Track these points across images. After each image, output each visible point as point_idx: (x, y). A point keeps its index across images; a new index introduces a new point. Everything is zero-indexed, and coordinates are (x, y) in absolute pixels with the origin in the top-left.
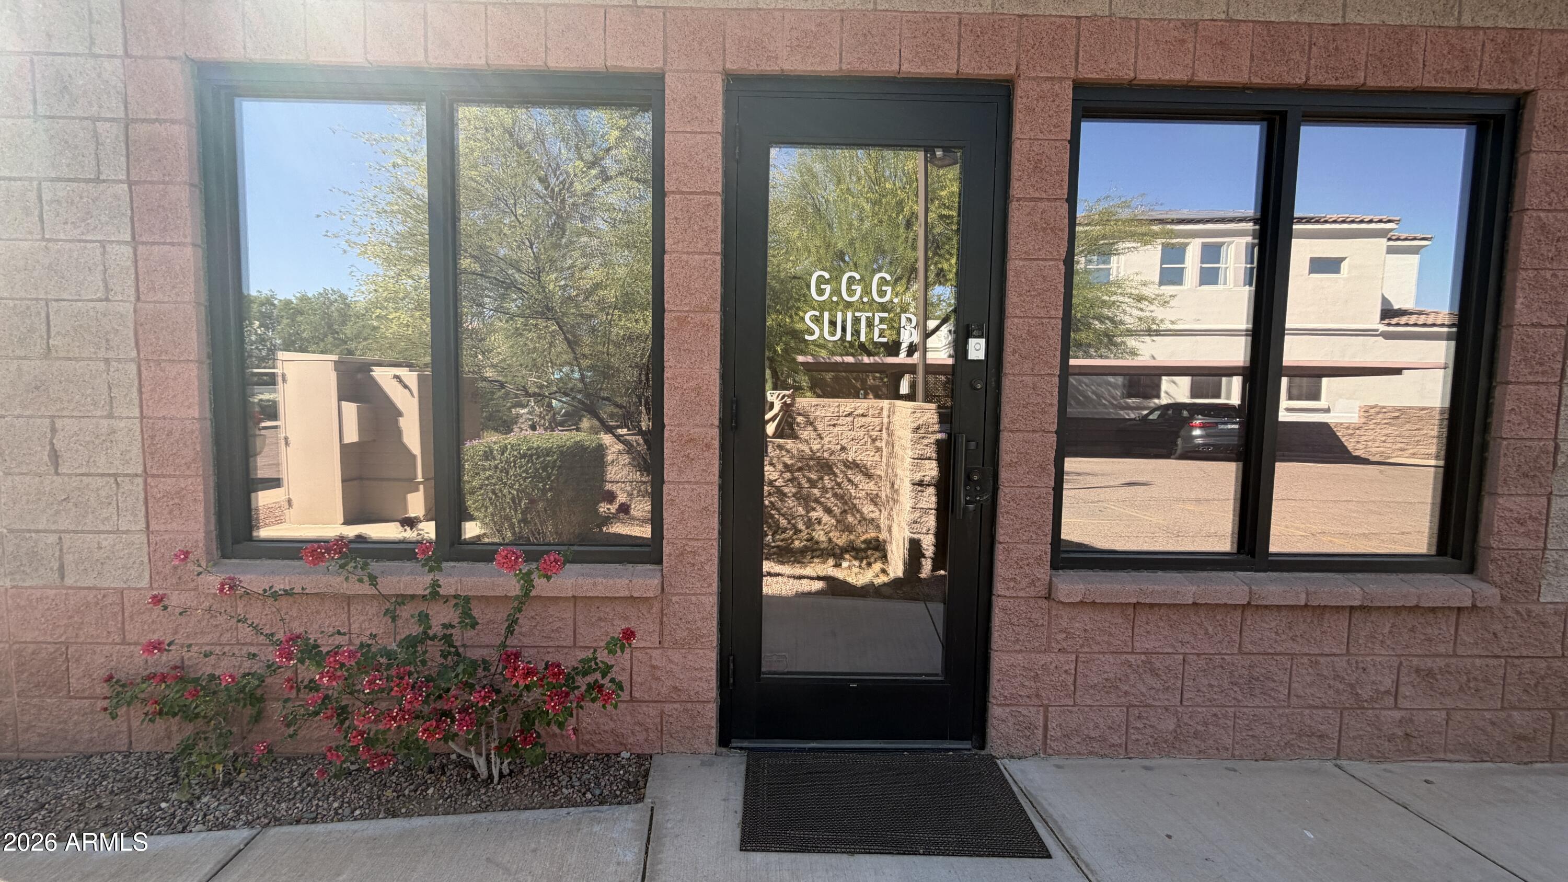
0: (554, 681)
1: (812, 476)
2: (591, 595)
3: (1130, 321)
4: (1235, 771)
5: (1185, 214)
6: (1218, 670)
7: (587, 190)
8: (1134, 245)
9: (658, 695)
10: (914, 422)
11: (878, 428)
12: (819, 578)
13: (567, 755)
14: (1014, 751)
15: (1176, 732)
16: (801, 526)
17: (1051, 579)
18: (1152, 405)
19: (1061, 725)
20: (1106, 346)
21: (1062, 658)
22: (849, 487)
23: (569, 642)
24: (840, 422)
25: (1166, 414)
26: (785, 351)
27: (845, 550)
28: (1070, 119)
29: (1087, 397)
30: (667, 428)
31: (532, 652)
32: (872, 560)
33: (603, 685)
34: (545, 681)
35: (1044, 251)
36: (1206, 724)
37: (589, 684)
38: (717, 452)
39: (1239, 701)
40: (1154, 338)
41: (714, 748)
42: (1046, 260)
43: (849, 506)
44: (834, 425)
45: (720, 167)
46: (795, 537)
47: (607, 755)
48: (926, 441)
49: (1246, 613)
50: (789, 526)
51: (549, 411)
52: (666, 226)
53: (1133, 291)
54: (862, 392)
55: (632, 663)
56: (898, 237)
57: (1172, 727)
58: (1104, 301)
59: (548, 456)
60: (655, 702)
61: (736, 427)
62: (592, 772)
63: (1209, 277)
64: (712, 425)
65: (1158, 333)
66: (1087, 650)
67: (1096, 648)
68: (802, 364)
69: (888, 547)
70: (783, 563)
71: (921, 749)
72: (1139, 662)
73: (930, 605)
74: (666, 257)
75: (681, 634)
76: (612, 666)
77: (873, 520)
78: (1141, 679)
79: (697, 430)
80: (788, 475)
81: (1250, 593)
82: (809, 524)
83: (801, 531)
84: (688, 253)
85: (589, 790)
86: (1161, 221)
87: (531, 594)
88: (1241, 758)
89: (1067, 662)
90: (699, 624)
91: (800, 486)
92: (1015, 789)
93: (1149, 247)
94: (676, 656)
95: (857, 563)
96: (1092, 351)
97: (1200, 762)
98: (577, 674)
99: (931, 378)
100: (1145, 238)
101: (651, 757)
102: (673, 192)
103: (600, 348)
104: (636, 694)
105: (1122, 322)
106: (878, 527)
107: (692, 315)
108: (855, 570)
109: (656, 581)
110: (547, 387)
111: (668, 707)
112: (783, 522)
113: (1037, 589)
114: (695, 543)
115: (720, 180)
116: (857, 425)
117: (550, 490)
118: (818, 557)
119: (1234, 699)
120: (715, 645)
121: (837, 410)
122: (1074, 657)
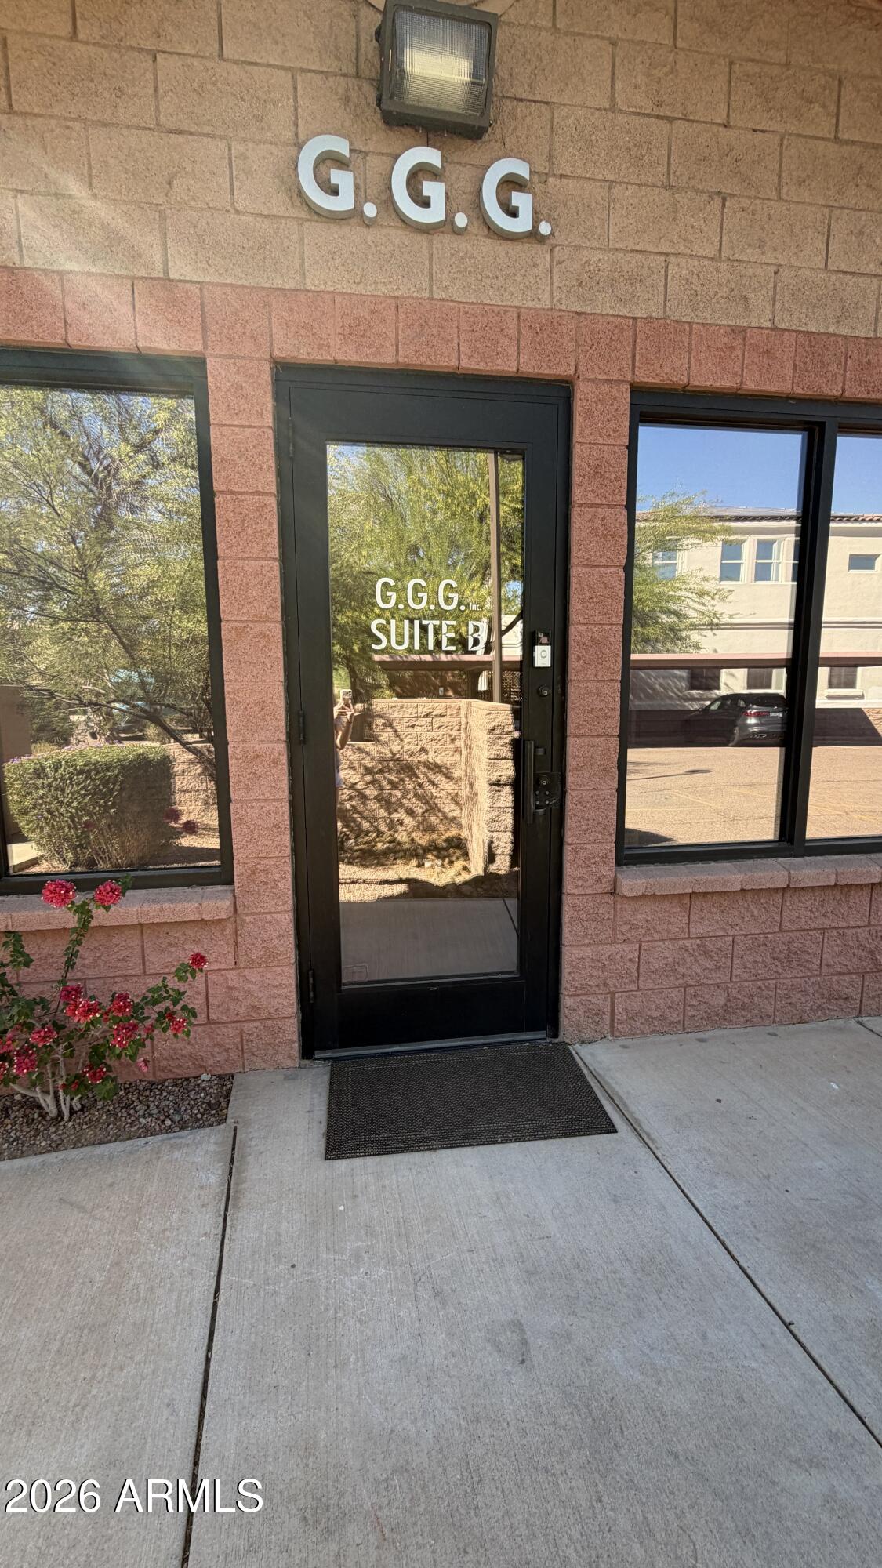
0: (120, 1015)
1: (392, 778)
2: (159, 921)
3: (694, 616)
4: (775, 1035)
5: (741, 511)
6: (762, 948)
7: (136, 478)
8: (697, 541)
9: (237, 1015)
10: (488, 723)
11: (456, 728)
12: (400, 881)
13: (144, 1084)
14: (585, 1037)
15: (726, 1005)
16: (383, 828)
17: (615, 876)
18: (714, 696)
19: (626, 1009)
20: (672, 641)
21: (626, 947)
22: (430, 787)
23: (138, 970)
24: (418, 723)
25: (726, 704)
26: (362, 649)
27: (427, 850)
28: (628, 424)
29: (653, 689)
30: (231, 745)
31: (98, 983)
32: (454, 859)
33: (175, 1012)
34: (110, 1015)
35: (605, 557)
36: (751, 996)
37: (159, 1013)
38: (286, 768)
39: (780, 974)
40: (715, 632)
41: (297, 1062)
42: (607, 567)
43: (433, 808)
44: (413, 726)
45: (273, 465)
46: (377, 840)
47: (187, 1079)
48: (501, 742)
49: (786, 895)
50: (372, 829)
51: (109, 720)
52: (218, 529)
53: (696, 587)
54: (442, 689)
55: (207, 986)
56: (472, 531)
57: (722, 1002)
58: (670, 597)
59: (108, 771)
60: (234, 1022)
61: (304, 742)
62: (171, 1099)
63: (763, 573)
64: (278, 740)
65: (718, 627)
66: (648, 938)
67: (656, 936)
68: (381, 663)
69: (469, 846)
70: (366, 866)
71: (499, 1043)
72: (695, 946)
73: (507, 901)
74: (220, 563)
75: (256, 953)
76: (184, 993)
77: (454, 818)
78: (697, 961)
79: (264, 746)
80: (368, 778)
81: (789, 877)
82: (392, 825)
83: (383, 833)
84: (243, 559)
85: (168, 1116)
86: (721, 518)
87: (91, 925)
88: (781, 1023)
89: (631, 951)
90: (276, 942)
91: (381, 789)
92: (585, 1071)
93: (710, 543)
94: (253, 975)
95: (439, 862)
96: (659, 646)
97: (746, 1030)
98: (147, 1004)
99: (506, 674)
100: (706, 535)
101: (233, 1077)
102: (223, 492)
103: (160, 652)
104: (213, 1016)
105: (686, 616)
106: (459, 825)
107: (251, 625)
108: (438, 869)
109: (228, 903)
110: (104, 695)
111: (247, 1027)
112: (366, 825)
113: (603, 886)
114: (267, 862)
115: (274, 479)
116: (435, 726)
117: (113, 806)
118: (401, 858)
119: (776, 972)
120: (293, 961)
121: (415, 710)
122: (637, 946)
